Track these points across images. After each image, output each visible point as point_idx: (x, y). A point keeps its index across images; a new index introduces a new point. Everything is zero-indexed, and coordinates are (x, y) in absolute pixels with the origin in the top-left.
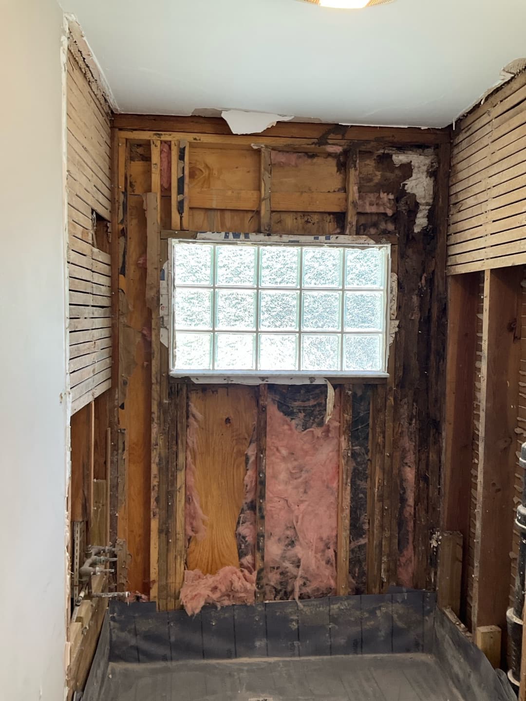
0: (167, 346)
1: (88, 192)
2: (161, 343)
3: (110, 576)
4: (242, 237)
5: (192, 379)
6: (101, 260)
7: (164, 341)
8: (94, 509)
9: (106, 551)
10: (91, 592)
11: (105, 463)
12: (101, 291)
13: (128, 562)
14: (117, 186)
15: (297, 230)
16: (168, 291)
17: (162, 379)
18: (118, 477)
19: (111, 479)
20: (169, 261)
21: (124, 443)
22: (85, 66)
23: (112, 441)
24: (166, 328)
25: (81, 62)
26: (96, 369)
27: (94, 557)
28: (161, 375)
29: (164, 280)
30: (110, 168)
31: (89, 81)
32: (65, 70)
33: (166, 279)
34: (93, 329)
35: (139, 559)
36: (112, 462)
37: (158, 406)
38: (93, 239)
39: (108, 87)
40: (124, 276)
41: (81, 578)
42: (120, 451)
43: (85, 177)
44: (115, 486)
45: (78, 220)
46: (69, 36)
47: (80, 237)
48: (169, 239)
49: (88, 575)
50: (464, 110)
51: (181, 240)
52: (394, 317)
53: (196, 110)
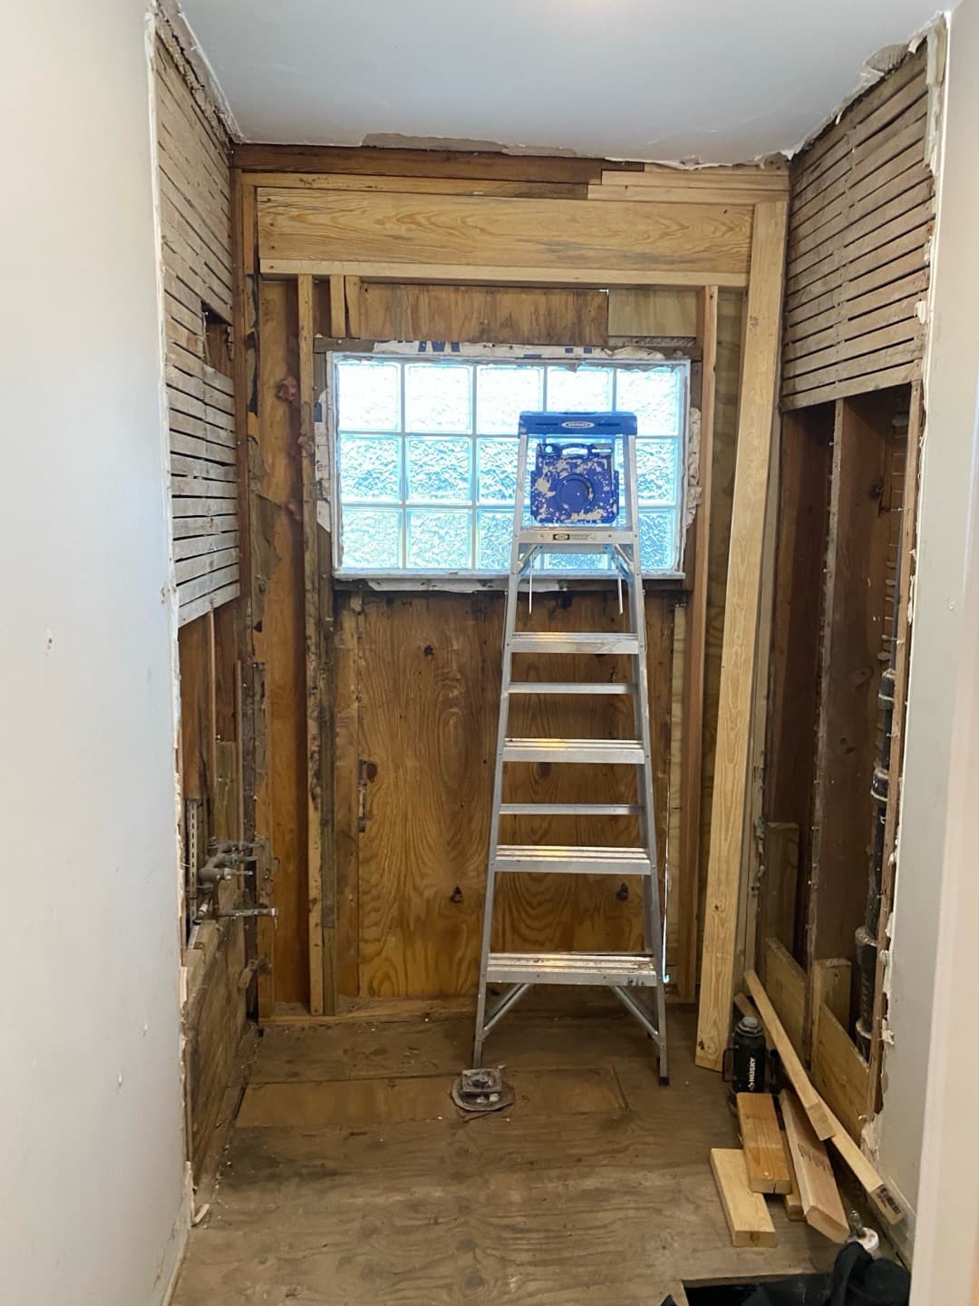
0: (329, 530)
1: (196, 274)
2: (318, 524)
3: (245, 892)
4: (448, 348)
5: (371, 584)
6: (218, 387)
7: (323, 521)
8: (218, 781)
9: (241, 848)
10: (218, 909)
11: (234, 715)
12: (218, 437)
13: (274, 869)
14: (240, 265)
15: (539, 338)
16: (328, 440)
17: (322, 583)
18: (254, 739)
19: (243, 740)
20: (329, 390)
21: (263, 685)
22: (184, 63)
23: (244, 681)
24: (326, 500)
25: (177, 56)
26: (215, 563)
27: (220, 856)
28: (320, 578)
29: (321, 421)
30: (229, 236)
31: (192, 88)
32: (153, 69)
33: (324, 419)
34: (207, 497)
35: (291, 868)
36: (244, 715)
37: (316, 624)
38: (204, 352)
39: (222, 98)
40: (256, 414)
41: (201, 884)
42: (257, 698)
43: (190, 250)
44: (250, 753)
45: (181, 318)
46: (157, 11)
47: (185, 346)
48: (329, 353)
49: (212, 880)
50: (809, 134)
51: (348, 353)
52: (694, 482)
53: (368, 136)
